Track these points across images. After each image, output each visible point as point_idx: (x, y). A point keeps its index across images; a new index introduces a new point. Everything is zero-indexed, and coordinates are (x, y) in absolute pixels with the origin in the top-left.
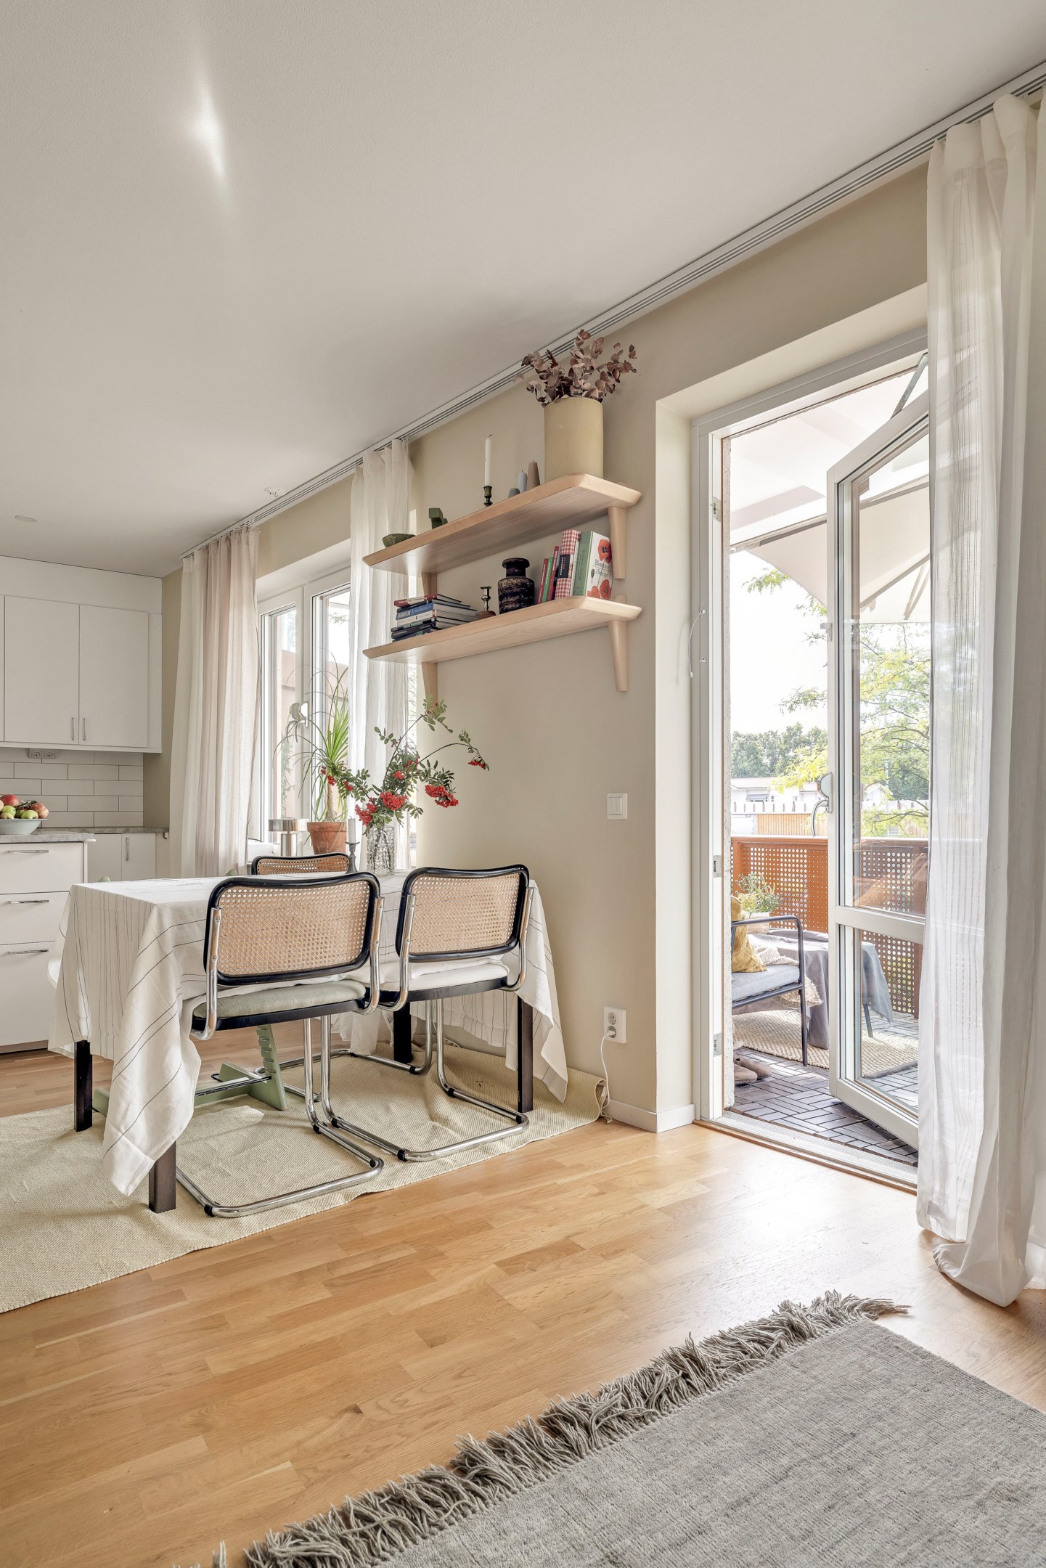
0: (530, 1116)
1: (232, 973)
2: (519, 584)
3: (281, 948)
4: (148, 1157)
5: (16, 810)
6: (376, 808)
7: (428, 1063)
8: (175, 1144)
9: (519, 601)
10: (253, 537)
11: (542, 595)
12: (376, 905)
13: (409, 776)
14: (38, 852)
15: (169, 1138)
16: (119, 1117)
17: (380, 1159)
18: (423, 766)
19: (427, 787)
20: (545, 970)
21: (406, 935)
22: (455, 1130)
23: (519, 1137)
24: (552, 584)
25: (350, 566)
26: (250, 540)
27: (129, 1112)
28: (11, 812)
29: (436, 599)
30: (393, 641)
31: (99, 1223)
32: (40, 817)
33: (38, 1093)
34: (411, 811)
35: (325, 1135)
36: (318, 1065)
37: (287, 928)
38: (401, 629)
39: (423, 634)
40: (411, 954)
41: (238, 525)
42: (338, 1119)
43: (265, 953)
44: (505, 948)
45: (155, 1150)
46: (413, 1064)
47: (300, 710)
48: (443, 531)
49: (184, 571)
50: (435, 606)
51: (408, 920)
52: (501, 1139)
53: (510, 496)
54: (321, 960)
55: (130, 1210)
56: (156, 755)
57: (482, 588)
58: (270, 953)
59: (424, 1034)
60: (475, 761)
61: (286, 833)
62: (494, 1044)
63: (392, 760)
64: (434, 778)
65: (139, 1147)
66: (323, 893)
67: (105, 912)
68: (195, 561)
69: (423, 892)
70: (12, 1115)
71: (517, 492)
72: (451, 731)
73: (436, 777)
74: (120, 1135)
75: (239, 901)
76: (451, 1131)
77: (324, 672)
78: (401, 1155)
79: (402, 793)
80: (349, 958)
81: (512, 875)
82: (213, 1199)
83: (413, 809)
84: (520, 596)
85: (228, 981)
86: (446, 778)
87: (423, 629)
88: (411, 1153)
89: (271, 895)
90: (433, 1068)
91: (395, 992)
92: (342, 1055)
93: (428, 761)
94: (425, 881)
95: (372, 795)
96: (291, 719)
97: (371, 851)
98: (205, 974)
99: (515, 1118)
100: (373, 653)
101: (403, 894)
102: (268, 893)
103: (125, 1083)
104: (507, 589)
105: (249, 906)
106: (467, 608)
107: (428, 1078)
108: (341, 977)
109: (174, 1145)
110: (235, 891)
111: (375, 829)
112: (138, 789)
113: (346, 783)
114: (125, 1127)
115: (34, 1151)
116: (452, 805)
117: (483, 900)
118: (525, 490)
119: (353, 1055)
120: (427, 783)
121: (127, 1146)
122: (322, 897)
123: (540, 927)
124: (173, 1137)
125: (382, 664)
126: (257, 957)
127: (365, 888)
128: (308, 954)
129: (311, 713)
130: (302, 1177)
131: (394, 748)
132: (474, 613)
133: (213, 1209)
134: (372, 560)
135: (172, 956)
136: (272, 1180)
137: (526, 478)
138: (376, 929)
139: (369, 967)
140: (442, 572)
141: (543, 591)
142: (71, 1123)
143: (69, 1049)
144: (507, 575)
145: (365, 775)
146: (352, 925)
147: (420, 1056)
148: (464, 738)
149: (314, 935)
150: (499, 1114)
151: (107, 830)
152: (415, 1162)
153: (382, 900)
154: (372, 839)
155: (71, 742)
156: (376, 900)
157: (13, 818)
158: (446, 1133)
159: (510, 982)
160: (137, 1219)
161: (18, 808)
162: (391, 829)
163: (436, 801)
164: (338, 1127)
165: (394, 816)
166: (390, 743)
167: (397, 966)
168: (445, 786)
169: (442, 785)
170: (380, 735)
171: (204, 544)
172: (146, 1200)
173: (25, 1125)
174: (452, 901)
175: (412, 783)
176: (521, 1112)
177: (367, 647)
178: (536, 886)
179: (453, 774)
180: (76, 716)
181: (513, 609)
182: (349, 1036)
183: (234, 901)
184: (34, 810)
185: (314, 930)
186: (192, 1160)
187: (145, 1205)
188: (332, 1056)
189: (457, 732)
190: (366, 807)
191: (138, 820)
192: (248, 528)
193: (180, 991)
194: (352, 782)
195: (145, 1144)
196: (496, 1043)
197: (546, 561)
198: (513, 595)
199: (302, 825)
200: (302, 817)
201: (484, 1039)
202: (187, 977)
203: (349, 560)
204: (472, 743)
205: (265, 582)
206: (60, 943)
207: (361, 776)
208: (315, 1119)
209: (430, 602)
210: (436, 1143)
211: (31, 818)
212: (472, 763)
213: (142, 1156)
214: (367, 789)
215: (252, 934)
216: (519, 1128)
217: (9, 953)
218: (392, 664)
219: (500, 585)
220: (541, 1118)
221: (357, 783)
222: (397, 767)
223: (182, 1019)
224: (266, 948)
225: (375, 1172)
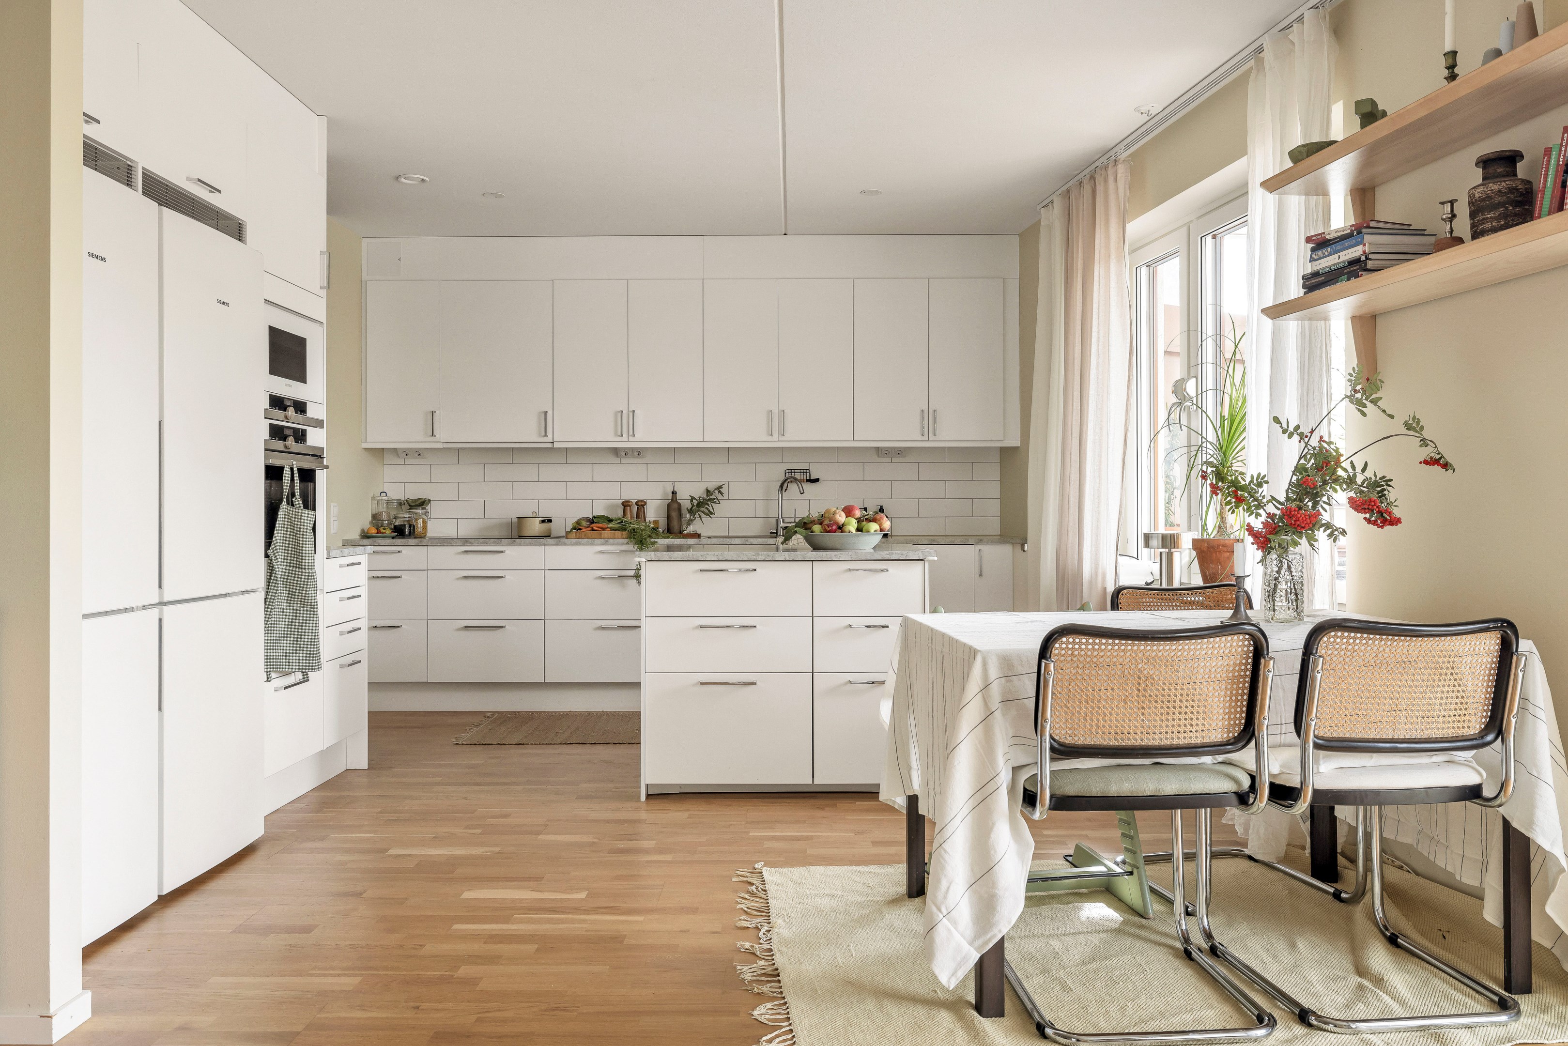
0: (1524, 1002)
1: (1069, 740)
2: (1504, 190)
3: (1131, 715)
4: (972, 949)
5: (858, 522)
6: (1276, 527)
7: (1361, 889)
8: (1003, 937)
9: (1505, 216)
10: (1121, 169)
11: (1541, 204)
12: (1262, 667)
13: (1325, 483)
14: (876, 571)
15: (995, 931)
16: (940, 896)
17: (1271, 1016)
18: (1345, 470)
19: (1351, 499)
20: (1551, 783)
21: (1309, 712)
22: (1393, 998)
23: (1501, 1031)
24: (1559, 185)
25: (1247, 192)
26: (1119, 176)
27: (950, 892)
28: (852, 525)
29: (1368, 227)
30: (1305, 293)
31: (920, 1012)
32: (881, 530)
33: (875, 843)
34: (1329, 531)
35: (1199, 964)
36: (1190, 866)
37: (1139, 690)
38: (1316, 274)
39: (1349, 279)
40: (1316, 737)
41: (1104, 159)
42: (1218, 945)
43: (1111, 720)
44: (1476, 743)
45: (980, 942)
46: (1339, 886)
47: (1185, 390)
48: (1379, 129)
49: (1042, 223)
50: (1367, 238)
51: (1312, 691)
52: (1469, 1027)
53: (1485, 62)
54: (1186, 735)
55: (953, 1005)
56: (1015, 449)
57: (1443, 203)
58: (1117, 720)
59: (1355, 844)
60: (1431, 458)
61: (1167, 550)
62: (1464, 880)
63: (1299, 461)
64: (1362, 485)
65: (962, 935)
66: (1186, 647)
67: (932, 652)
68: (1055, 209)
69: (1336, 652)
70: (847, 865)
71: (1498, 53)
72: (1392, 417)
73: (1365, 485)
74: (941, 916)
75: (1076, 653)
76: (1386, 998)
77: (1218, 335)
78: (1303, 1016)
79: (1314, 507)
80: (1225, 735)
81: (1488, 634)
82: (1048, 1017)
83: (1330, 530)
84: (1506, 208)
85: (1062, 751)
86: (1380, 486)
87: (1347, 273)
88: (1320, 1017)
89: (1116, 647)
90: (1367, 897)
91: (1297, 788)
92: (1236, 856)
93: (1352, 462)
94: (1339, 637)
95: (1271, 509)
96: (1175, 400)
97: (1269, 585)
98: (1036, 738)
99: (1496, 999)
100: (1277, 311)
101: (1304, 654)
102: (1113, 645)
103: (946, 857)
104: (1483, 200)
105: (1088, 659)
106: (1420, 233)
107: (1359, 910)
108: (1215, 759)
109: (1002, 941)
110: (1071, 640)
111: (1274, 556)
112: (994, 490)
113: (1235, 492)
114: (947, 910)
115: (864, 912)
116: (1392, 525)
117: (1436, 668)
118: (1512, 47)
119: (1251, 858)
120: (1352, 494)
121: (949, 930)
122: (1186, 653)
123: (1541, 714)
124: (1000, 931)
125: (1292, 324)
126: (1101, 725)
127: (1246, 643)
128: (1167, 726)
129: (1201, 393)
130: (1162, 1015)
131: (1303, 444)
132: (1432, 240)
133: (1046, 1029)
134: (1273, 184)
135: (998, 714)
136: (1123, 1009)
137: (1513, 26)
138: (1263, 699)
139: (1254, 750)
140: (1381, 184)
141: (1542, 197)
142: (902, 889)
143: (901, 802)
144: (1484, 179)
145: (1261, 482)
146: (1229, 692)
147: (1350, 877)
148: (1413, 426)
149: (1175, 701)
150: (1471, 988)
151: (958, 541)
152: (1325, 1030)
153: (1272, 662)
154: (1269, 570)
155: (921, 438)
156: (1262, 661)
157: (854, 532)
158: (1379, 999)
159: (1487, 793)
160: (961, 1018)
161: (859, 521)
162: (1298, 557)
163: (1365, 518)
164: (1218, 956)
165: (1304, 538)
166: (1296, 438)
167: (1297, 752)
168: (1380, 497)
169: (1374, 496)
170: (1281, 427)
171: (1064, 188)
172: (972, 998)
173: (858, 879)
174: (1383, 667)
175: (1331, 492)
176: (1510, 992)
177: (1269, 303)
178: (1535, 650)
179: (1391, 480)
180: (925, 408)
181: (1495, 230)
182: (1246, 830)
183: (1070, 652)
184: (875, 522)
185: (1175, 695)
186: (1030, 960)
187: (970, 1003)
188: (1214, 855)
189: (1402, 417)
190: (1261, 526)
191: (994, 527)
192: (1116, 161)
193: (1008, 756)
194: (1243, 491)
195: (969, 932)
196: (1469, 879)
197: (1548, 152)
198: (1493, 207)
199: (1186, 541)
200: (1189, 530)
201: (1450, 869)
202: (1017, 741)
203: (1246, 185)
204: (1426, 434)
205: (1136, 227)
206: (891, 680)
207: (1255, 482)
208: (1186, 940)
209: (1359, 233)
210: (1360, 1010)
211: (872, 531)
212: (1426, 462)
213: (966, 947)
214: (1265, 501)
215: (1093, 695)
216: (1503, 1018)
217: (850, 682)
218: (1307, 323)
219: (1471, 196)
220: (1545, 1009)
221: (1249, 493)
222: (1306, 470)
223: (1012, 790)
224: (1111, 714)
225: (1261, 1032)
